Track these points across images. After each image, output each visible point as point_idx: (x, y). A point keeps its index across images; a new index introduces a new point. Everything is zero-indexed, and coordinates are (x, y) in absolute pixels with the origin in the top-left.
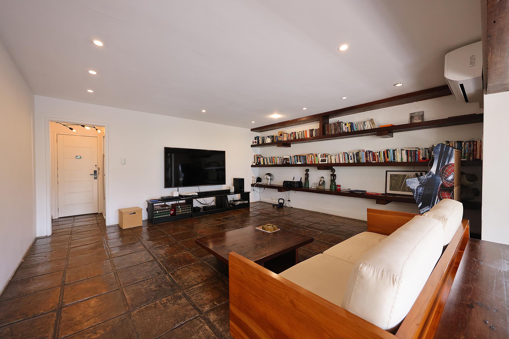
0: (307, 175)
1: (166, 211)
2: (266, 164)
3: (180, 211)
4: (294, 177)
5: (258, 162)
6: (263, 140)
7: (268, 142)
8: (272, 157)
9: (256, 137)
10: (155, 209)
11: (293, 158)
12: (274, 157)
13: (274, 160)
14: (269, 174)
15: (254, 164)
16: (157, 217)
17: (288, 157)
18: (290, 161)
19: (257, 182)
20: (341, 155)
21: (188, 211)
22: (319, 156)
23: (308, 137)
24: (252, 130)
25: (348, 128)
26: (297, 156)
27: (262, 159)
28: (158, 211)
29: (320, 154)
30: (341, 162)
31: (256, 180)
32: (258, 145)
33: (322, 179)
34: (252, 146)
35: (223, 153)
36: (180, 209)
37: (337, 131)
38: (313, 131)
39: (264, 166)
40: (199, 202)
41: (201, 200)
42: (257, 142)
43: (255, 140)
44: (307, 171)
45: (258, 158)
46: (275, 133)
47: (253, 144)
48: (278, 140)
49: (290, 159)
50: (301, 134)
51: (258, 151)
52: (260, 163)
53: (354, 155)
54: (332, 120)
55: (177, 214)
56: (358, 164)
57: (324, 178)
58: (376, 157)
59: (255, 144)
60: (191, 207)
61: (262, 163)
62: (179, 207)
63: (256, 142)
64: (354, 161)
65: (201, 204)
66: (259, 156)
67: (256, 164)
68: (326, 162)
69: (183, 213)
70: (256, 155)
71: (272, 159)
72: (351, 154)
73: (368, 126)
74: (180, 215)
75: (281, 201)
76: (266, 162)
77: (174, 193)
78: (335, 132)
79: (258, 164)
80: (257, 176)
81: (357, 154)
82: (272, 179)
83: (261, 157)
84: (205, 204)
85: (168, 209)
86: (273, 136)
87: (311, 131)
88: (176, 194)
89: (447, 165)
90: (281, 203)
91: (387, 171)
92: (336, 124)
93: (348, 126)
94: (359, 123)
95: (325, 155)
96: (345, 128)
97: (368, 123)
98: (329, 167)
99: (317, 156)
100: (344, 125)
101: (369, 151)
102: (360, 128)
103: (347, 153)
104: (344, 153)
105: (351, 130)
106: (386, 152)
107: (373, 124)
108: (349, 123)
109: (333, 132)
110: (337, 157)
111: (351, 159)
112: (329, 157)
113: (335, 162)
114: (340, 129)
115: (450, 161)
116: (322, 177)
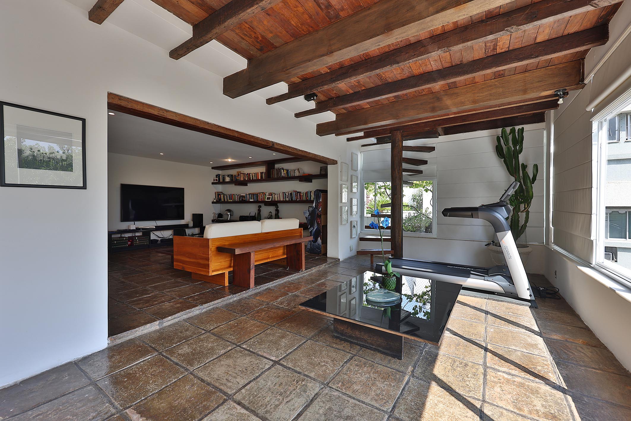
0: (259, 211)
1: (124, 241)
2: (226, 200)
3: (138, 242)
4: (250, 213)
5: (218, 199)
6: (224, 179)
7: (227, 181)
8: (231, 194)
9: (217, 175)
10: (113, 240)
11: (248, 196)
12: (233, 195)
13: (233, 196)
14: (229, 210)
15: (215, 201)
16: (114, 247)
17: (245, 195)
18: (246, 198)
19: (218, 218)
20: (281, 194)
21: (145, 242)
22: (267, 194)
23: (260, 178)
24: (213, 168)
25: (285, 173)
26: (251, 194)
27: (222, 195)
28: (115, 242)
29: (268, 193)
30: (281, 200)
31: (217, 216)
32: (219, 183)
33: (270, 214)
34: (213, 183)
35: (182, 190)
36: (138, 240)
39: (224, 202)
40: (156, 235)
41: (158, 233)
42: (218, 180)
43: (216, 178)
44: (260, 207)
45: (219, 195)
46: (234, 172)
47: (214, 182)
48: (236, 179)
49: (246, 197)
50: (255, 175)
51: (220, 188)
52: (220, 199)
53: (289, 194)
54: (277, 166)
55: (134, 244)
56: (291, 201)
57: (271, 213)
58: (302, 196)
59: (215, 181)
60: (148, 239)
61: (223, 200)
62: (137, 239)
63: (216, 180)
64: (289, 199)
65: (159, 237)
66: (220, 193)
67: (217, 201)
68: (270, 200)
69: (140, 244)
70: (217, 192)
71: (231, 196)
72: (287, 194)
73: (297, 174)
74: (137, 245)
76: (226, 199)
77: (131, 226)
78: (277, 176)
79: (218, 201)
80: (218, 212)
81: (291, 194)
82: (232, 214)
83: (222, 194)
84: (163, 238)
85: (125, 240)
86: (232, 175)
88: (133, 227)
89: (319, 202)
91: (309, 207)
92: (278, 170)
93: (285, 172)
94: (292, 170)
95: (271, 194)
96: (283, 173)
97: (297, 172)
98: (274, 203)
99: (265, 195)
100: (282, 170)
101: (298, 192)
102: (292, 174)
103: (285, 193)
104: (283, 193)
105: (287, 176)
106: (307, 193)
107: (299, 172)
108: (286, 170)
109: (276, 176)
110: (279, 196)
111: (287, 198)
112: (273, 195)
113: (277, 199)
114: (280, 174)
115: (320, 200)
116: (270, 212)
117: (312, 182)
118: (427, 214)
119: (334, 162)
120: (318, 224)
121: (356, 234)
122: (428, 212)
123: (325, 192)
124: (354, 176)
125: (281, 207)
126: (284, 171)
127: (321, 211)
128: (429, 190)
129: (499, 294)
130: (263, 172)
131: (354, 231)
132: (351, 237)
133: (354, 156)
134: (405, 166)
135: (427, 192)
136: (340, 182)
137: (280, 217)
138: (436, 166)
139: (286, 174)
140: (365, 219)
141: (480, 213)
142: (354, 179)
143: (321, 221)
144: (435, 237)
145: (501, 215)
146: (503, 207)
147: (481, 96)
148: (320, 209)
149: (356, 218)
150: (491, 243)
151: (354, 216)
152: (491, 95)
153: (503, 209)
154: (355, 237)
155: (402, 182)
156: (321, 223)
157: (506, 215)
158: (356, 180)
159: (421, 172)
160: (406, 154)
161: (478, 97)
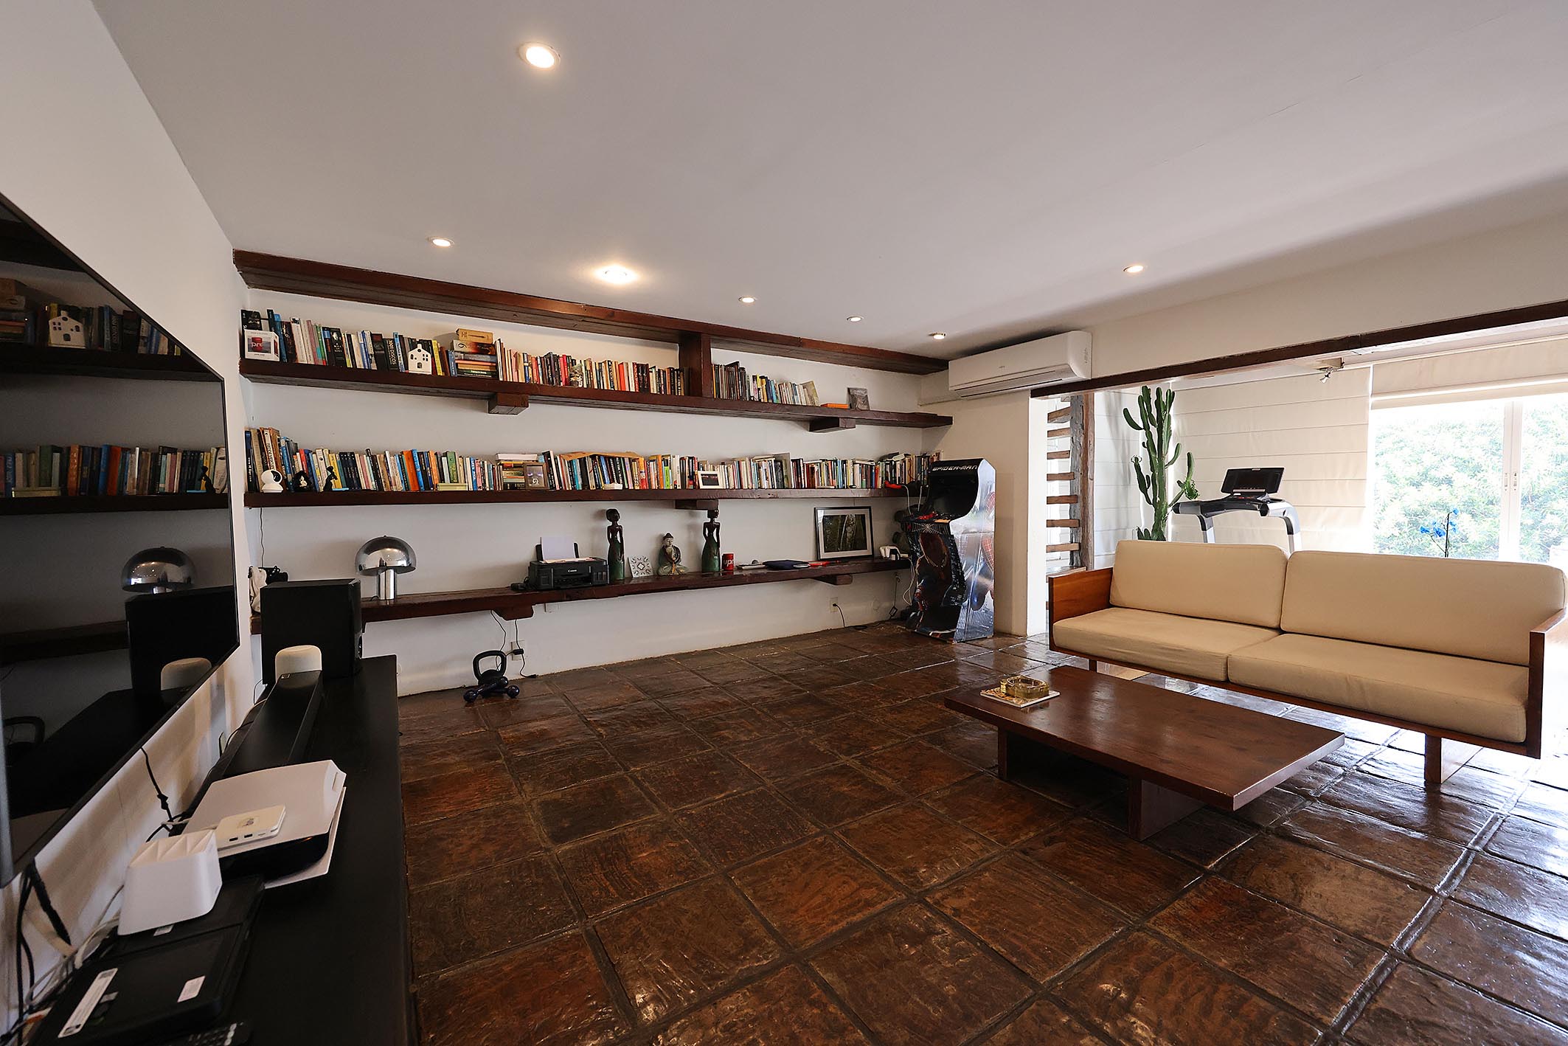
0: (617, 532)
4: (539, 547)
5: (301, 474)
22: (676, 462)
23: (631, 388)
25: (759, 389)
37: (734, 392)
38: (650, 374)
44: (613, 515)
53: (771, 467)
64: (773, 484)
72: (765, 465)
75: (488, 665)
76: (369, 478)
79: (307, 489)
81: (778, 465)
87: (642, 369)
90: (490, 673)
91: (816, 509)
93: (761, 384)
94: (783, 383)
96: (754, 388)
97: (800, 391)
102: (786, 397)
111: (766, 479)
114: (744, 386)
116: (667, 536)
126: (755, 379)
139: (763, 392)
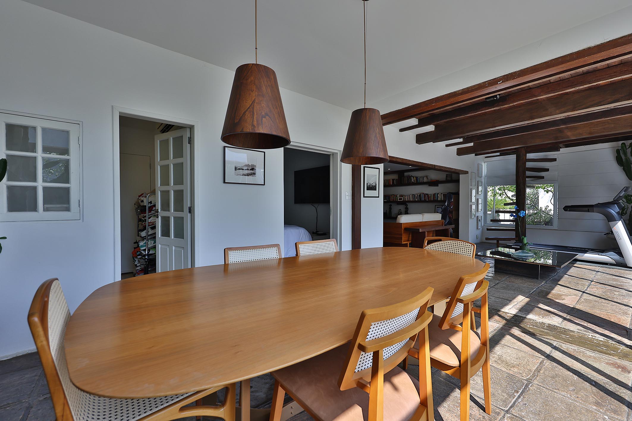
0: (390, 208)
22: (398, 196)
23: (391, 184)
30: (411, 200)
33: (400, 211)
44: (391, 205)
50: (387, 181)
53: (418, 196)
54: (406, 174)
56: (420, 201)
58: (429, 197)
68: (402, 200)
72: (416, 196)
73: (425, 180)
78: (408, 182)
81: (420, 195)
89: (451, 202)
91: (435, 205)
92: (408, 177)
93: (415, 178)
94: (421, 177)
95: (402, 196)
96: (413, 180)
97: (425, 178)
98: (404, 203)
99: (397, 196)
100: (412, 178)
101: (426, 194)
102: (421, 180)
103: (414, 195)
104: (412, 195)
105: (416, 182)
106: (434, 195)
107: (428, 179)
108: (415, 177)
109: (406, 182)
110: (409, 197)
111: (417, 198)
112: (404, 197)
113: (407, 200)
114: (411, 180)
115: (451, 200)
116: (400, 209)
117: (438, 186)
118: (547, 211)
119: (466, 172)
120: (450, 218)
121: (481, 227)
122: (548, 210)
123: (457, 194)
124: (480, 181)
125: (410, 206)
126: (413, 178)
127: (452, 208)
128: (550, 191)
129: (611, 264)
130: (395, 179)
131: (479, 223)
132: (477, 228)
133: (480, 166)
134: (528, 173)
135: (547, 193)
136: (470, 187)
137: (409, 213)
138: (557, 173)
139: (415, 180)
140: (488, 216)
141: (595, 209)
142: (480, 184)
143: (452, 216)
144: (556, 229)
145: (614, 211)
146: (616, 205)
147: (596, 130)
148: (452, 207)
149: (480, 214)
150: (610, 233)
151: (479, 212)
152: (604, 129)
153: (615, 206)
154: (480, 229)
155: (526, 187)
156: (452, 217)
157: (617, 210)
158: (481, 185)
159: (543, 177)
160: (529, 165)
161: (593, 130)
